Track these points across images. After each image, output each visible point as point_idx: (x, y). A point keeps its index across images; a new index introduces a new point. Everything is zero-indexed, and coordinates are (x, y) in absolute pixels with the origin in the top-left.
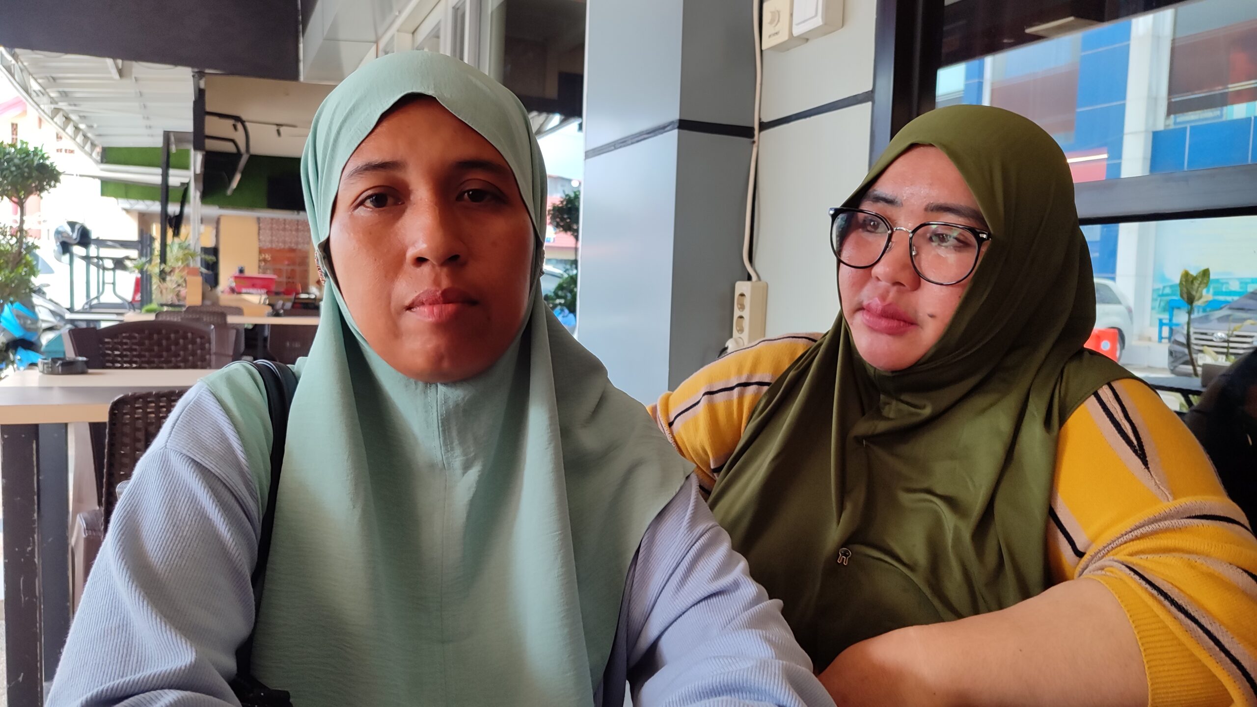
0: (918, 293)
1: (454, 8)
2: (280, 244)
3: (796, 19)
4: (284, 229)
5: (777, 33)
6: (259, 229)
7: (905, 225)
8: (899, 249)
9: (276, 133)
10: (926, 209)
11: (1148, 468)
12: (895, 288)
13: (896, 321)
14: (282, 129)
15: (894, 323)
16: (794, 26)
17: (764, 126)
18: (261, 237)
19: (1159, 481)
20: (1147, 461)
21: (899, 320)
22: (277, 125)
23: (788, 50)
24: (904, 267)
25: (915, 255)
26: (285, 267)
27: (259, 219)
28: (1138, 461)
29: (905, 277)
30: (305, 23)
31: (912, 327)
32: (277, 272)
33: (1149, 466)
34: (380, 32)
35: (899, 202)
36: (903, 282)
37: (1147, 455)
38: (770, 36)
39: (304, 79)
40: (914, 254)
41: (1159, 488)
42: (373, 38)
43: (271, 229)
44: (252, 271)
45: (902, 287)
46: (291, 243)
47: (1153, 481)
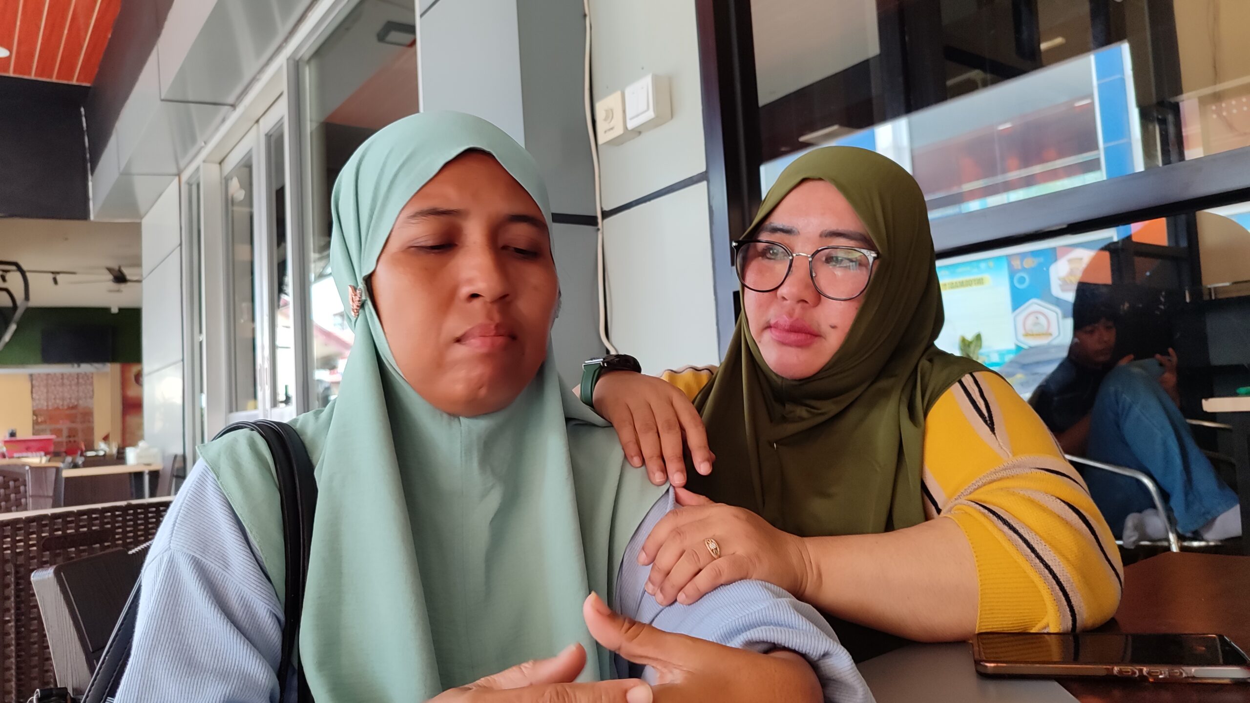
0: (819, 308)
1: (266, 135)
2: (58, 401)
3: (628, 116)
4: (63, 385)
5: (612, 129)
6: (32, 386)
7: (803, 250)
8: (800, 271)
9: (52, 282)
10: (821, 236)
11: (994, 434)
12: (800, 305)
13: (803, 334)
14: (59, 277)
15: (801, 337)
16: (628, 121)
17: (606, 214)
18: (34, 395)
19: (1002, 443)
20: (994, 428)
21: (806, 333)
22: (53, 273)
23: (622, 144)
24: (807, 286)
25: (815, 277)
26: (64, 426)
27: (31, 376)
28: (987, 429)
29: (809, 296)
30: (94, 162)
31: (817, 339)
32: (58, 432)
33: (995, 432)
34: (182, 164)
35: (796, 231)
36: (807, 300)
37: (995, 423)
38: (605, 132)
39: (95, 217)
40: (814, 275)
41: (1002, 448)
42: (174, 170)
43: (47, 386)
44: (25, 433)
45: (805, 304)
46: (70, 399)
47: (998, 443)
